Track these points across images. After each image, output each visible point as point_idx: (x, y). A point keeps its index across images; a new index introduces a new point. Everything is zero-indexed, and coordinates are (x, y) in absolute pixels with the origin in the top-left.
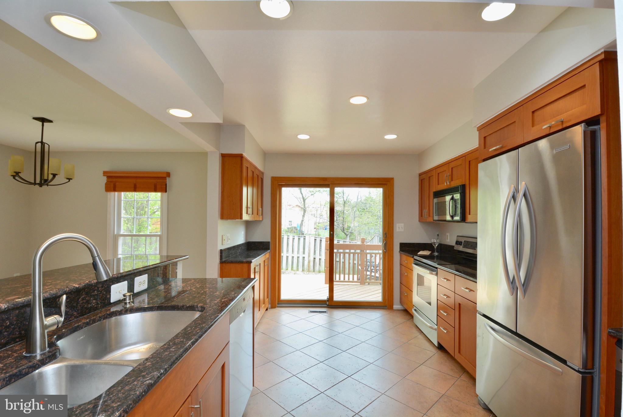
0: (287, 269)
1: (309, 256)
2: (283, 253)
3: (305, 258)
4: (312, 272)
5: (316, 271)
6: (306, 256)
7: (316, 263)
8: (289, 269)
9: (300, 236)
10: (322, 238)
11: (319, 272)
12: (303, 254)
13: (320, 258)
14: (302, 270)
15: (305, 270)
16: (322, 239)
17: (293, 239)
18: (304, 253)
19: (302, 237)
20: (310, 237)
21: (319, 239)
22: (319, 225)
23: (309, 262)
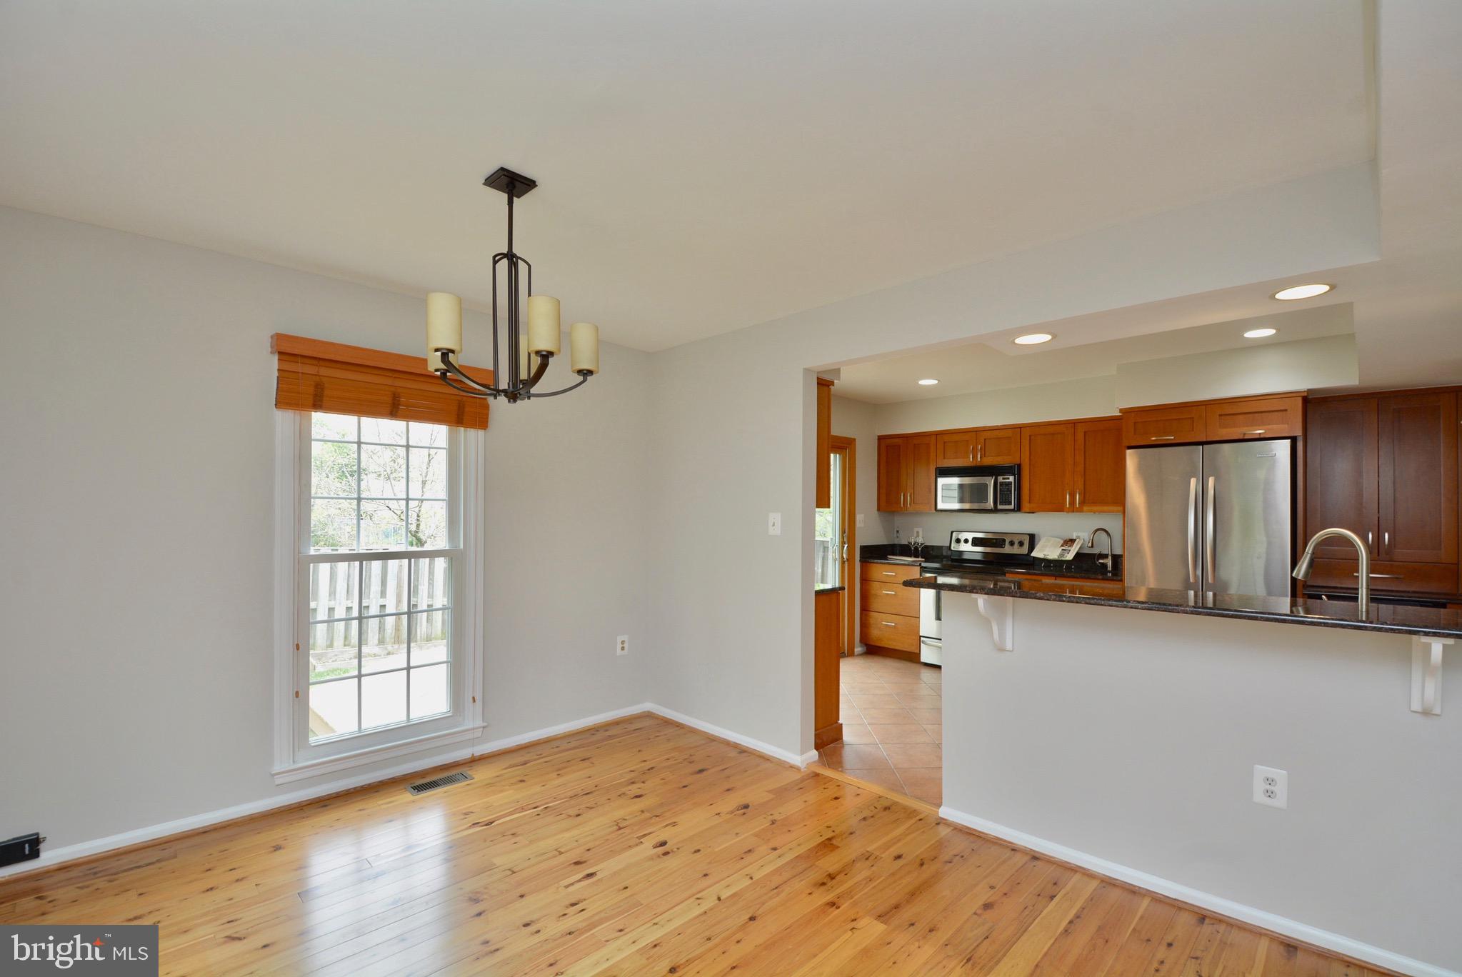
0: (331, 645)
2: (316, 599)
5: (418, 638)
8: (335, 644)
11: (429, 639)
12: (381, 597)
14: (376, 641)
15: (388, 640)
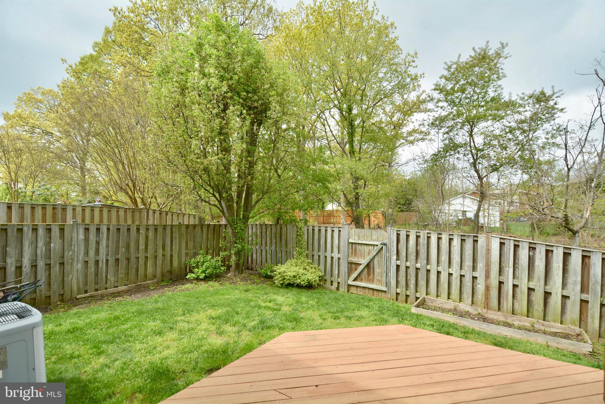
1: (487, 276)
3: (478, 278)
4: (495, 310)
6: (480, 274)
7: (505, 293)
9: (465, 236)
10: (519, 241)
12: (473, 271)
13: (516, 283)
16: (520, 244)
17: (451, 240)
18: (474, 268)
19: (469, 236)
20: (488, 238)
21: (512, 244)
22: (509, 215)
23: (488, 288)
